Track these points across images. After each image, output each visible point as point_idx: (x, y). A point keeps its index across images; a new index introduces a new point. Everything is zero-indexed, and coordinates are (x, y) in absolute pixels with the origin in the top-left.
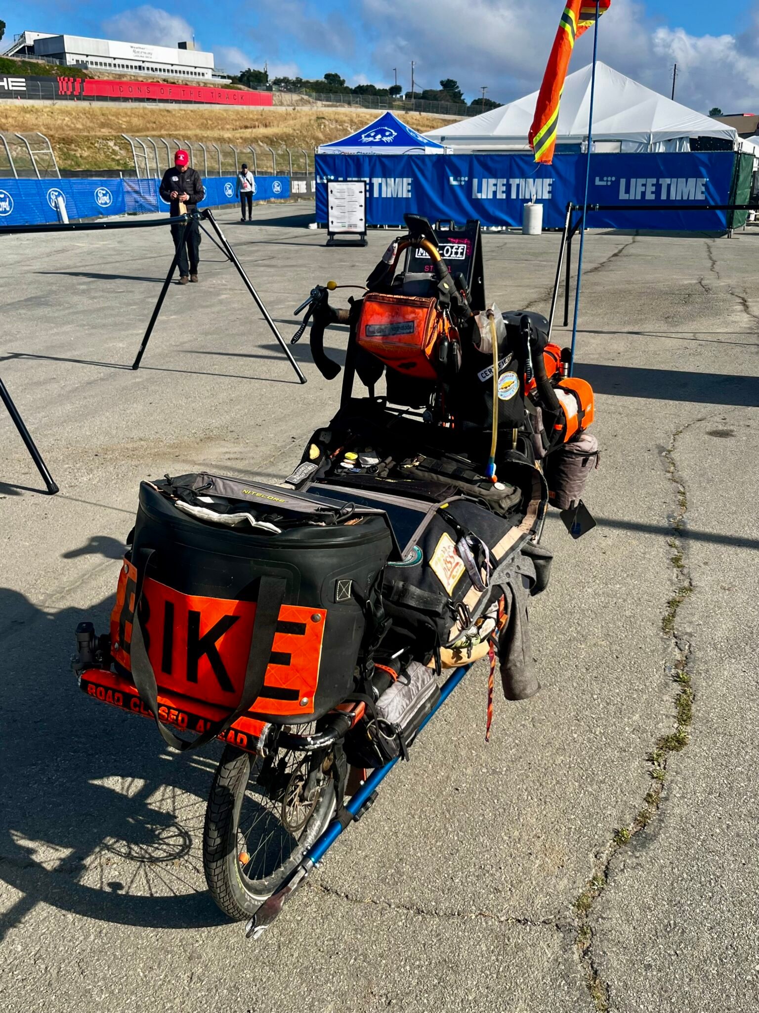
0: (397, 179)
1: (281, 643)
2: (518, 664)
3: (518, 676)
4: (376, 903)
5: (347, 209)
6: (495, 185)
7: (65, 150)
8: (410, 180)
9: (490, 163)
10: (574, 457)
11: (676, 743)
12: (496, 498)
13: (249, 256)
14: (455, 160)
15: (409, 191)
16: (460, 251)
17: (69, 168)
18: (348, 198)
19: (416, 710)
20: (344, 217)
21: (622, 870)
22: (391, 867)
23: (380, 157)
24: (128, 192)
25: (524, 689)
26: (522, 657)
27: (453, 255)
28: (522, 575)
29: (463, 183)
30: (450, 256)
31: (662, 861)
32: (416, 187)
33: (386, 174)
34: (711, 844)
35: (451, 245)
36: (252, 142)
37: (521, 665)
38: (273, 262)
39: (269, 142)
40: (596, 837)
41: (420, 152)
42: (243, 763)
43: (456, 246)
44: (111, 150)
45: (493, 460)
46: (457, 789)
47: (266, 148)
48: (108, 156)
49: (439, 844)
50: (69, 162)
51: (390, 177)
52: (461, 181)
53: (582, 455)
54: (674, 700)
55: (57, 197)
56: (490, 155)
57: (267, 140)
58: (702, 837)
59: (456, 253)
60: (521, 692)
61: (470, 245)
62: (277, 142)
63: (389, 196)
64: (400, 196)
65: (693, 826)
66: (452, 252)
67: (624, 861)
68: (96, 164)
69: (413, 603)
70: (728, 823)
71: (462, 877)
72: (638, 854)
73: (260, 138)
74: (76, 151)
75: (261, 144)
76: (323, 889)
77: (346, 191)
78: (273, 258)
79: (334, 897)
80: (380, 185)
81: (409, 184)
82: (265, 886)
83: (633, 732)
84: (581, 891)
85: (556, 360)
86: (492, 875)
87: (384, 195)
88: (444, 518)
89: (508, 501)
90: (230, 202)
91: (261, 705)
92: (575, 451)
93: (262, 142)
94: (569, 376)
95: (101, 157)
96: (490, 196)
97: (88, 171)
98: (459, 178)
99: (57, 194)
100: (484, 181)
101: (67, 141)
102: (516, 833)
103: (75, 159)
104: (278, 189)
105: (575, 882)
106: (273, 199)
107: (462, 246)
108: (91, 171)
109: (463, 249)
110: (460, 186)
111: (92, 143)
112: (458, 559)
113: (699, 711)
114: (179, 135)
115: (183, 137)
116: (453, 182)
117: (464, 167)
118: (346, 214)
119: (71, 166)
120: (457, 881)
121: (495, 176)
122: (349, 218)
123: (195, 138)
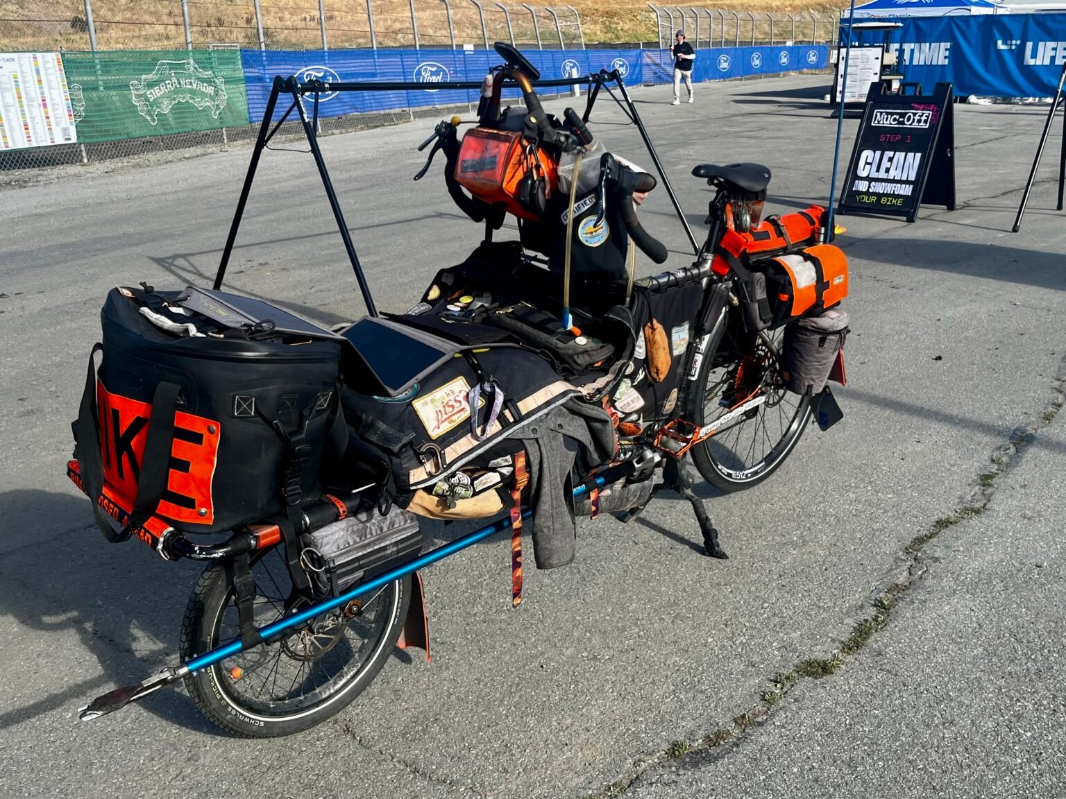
0: (933, 44)
1: (181, 449)
2: (545, 530)
3: (544, 543)
4: (382, 753)
5: (858, 77)
6: (1055, 49)
7: (607, 23)
8: (948, 45)
9: (1050, 24)
10: (808, 334)
11: (819, 669)
12: (570, 352)
13: (738, 127)
14: (1005, 20)
15: (946, 57)
16: (924, 118)
17: (608, 41)
18: (861, 65)
19: (369, 550)
20: (855, 86)
21: (651, 784)
22: (421, 725)
23: (915, 20)
24: (648, 65)
25: (549, 558)
26: (550, 523)
27: (915, 123)
28: (564, 435)
29: (1014, 47)
30: (911, 124)
31: (703, 785)
32: (956, 53)
33: (920, 39)
34: (776, 783)
35: (914, 111)
36: (802, 9)
37: (549, 531)
38: (761, 133)
39: (822, 9)
40: (650, 744)
41: (966, 13)
42: (218, 576)
43: (920, 112)
44: (652, 23)
45: (568, 310)
46: (542, 667)
47: (818, 16)
48: (648, 29)
49: (484, 714)
50: (609, 35)
51: (925, 42)
52: (1011, 45)
53: (819, 333)
54: (855, 625)
55: (571, 67)
56: (1051, 14)
57: (818, 7)
58: (770, 772)
59: (919, 121)
60: (545, 560)
61: (937, 111)
62: (830, 9)
63: (922, 63)
64: (934, 63)
65: (769, 759)
66: (914, 119)
67: (661, 775)
68: (635, 37)
69: (374, 439)
70: (814, 764)
71: (481, 750)
72: (681, 772)
73: (811, 6)
74: (617, 24)
75: (812, 11)
76: (345, 728)
77: (860, 57)
78: (763, 129)
79: (349, 737)
80: (912, 51)
81: (946, 49)
82: (269, 708)
83: (778, 649)
84: (590, 792)
85: (813, 223)
86: (512, 755)
87: (915, 63)
88: (469, 362)
89: (587, 357)
90: (756, 73)
91: (166, 508)
92: (810, 328)
93: (813, 9)
94: (825, 242)
95: (642, 29)
96: (1047, 62)
97: (627, 43)
98: (1009, 42)
99: (572, 65)
100: (1041, 44)
101: (610, 14)
102: (569, 721)
103: (616, 32)
104: (814, 58)
105: (590, 783)
106: (805, 70)
107: (927, 113)
108: (630, 44)
109: (928, 117)
110: (1011, 50)
111: (634, 16)
112: (465, 404)
113: (877, 641)
114: (725, 4)
115: (728, 6)
116: (1001, 46)
117: (1016, 28)
118: (858, 83)
119: (611, 39)
120: (474, 752)
121: (1055, 39)
122: (860, 86)
123: (740, 7)
